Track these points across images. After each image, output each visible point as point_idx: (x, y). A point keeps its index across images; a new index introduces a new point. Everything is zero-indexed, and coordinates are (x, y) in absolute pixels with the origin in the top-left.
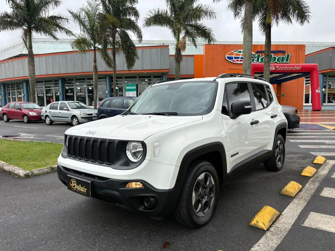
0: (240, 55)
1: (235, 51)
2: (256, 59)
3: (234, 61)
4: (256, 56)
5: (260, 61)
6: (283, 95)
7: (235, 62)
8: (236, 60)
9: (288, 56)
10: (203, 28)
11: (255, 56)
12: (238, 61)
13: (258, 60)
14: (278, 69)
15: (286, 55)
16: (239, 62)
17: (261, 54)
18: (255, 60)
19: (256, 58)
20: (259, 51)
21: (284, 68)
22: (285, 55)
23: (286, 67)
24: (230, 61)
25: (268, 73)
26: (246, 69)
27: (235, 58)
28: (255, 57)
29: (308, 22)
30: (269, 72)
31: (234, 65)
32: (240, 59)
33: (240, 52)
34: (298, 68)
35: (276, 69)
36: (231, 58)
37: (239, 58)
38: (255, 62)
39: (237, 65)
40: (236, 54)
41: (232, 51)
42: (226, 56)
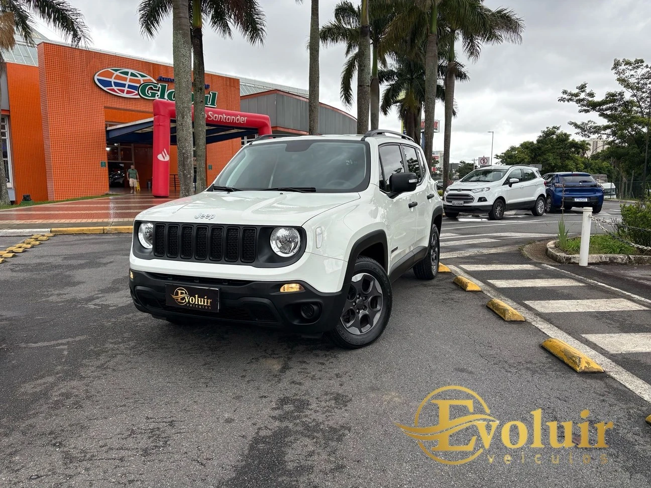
0: (125, 79)
1: (116, 71)
2: (159, 93)
3: (113, 90)
4: (159, 87)
5: (166, 97)
6: (210, 167)
7: (117, 93)
8: (118, 89)
9: (214, 95)
10: (59, 4)
11: (156, 87)
12: (123, 91)
13: (162, 96)
14: (211, 118)
15: (212, 94)
16: (125, 95)
17: (167, 85)
18: (158, 96)
19: (158, 91)
20: (163, 78)
21: (221, 117)
22: (209, 92)
23: (225, 116)
24: (105, 89)
25: (203, 122)
26: (183, 112)
27: (116, 84)
28: (157, 89)
29: (261, 40)
30: (205, 122)
31: (116, 99)
32: (126, 89)
33: (127, 73)
34: (242, 119)
35: (209, 117)
36: (108, 84)
37: (124, 85)
38: (157, 98)
39: (121, 100)
40: (117, 77)
41: (109, 69)
42: (96, 77)
